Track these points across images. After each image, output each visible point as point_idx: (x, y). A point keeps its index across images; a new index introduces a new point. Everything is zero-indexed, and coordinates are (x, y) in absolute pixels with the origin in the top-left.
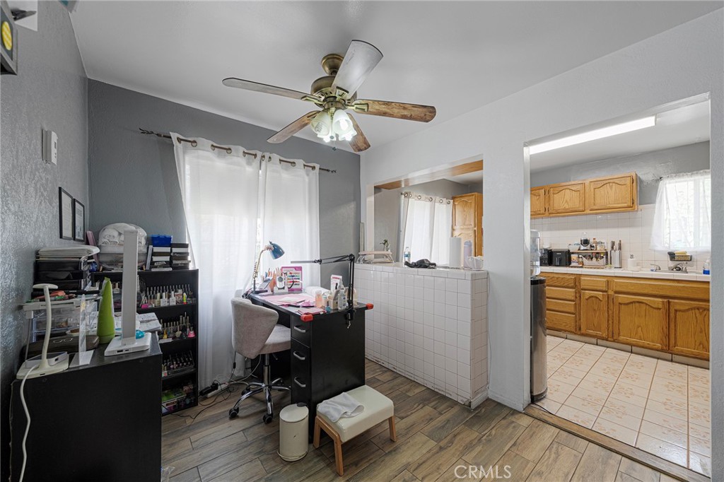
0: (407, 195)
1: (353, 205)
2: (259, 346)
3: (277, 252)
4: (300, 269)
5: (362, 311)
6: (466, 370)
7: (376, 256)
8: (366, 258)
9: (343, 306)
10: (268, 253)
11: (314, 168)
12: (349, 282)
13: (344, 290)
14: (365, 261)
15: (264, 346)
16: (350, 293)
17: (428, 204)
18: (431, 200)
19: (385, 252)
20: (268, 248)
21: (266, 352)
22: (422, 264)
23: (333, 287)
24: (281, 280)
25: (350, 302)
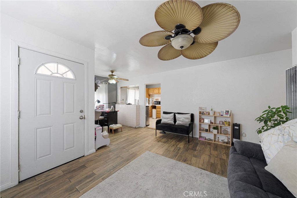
0: (129, 89)
1: (115, 91)
2: (98, 118)
3: (99, 102)
4: (104, 105)
5: (117, 111)
6: (135, 122)
7: (121, 103)
8: (119, 103)
9: (114, 111)
10: (97, 102)
11: (107, 84)
12: (115, 107)
13: (114, 108)
14: (118, 104)
15: (99, 118)
16: (115, 108)
17: (134, 90)
18: (135, 89)
19: (123, 102)
20: (97, 101)
21: (99, 119)
22: (129, 104)
23: (112, 108)
24: (100, 107)
25: (115, 110)
